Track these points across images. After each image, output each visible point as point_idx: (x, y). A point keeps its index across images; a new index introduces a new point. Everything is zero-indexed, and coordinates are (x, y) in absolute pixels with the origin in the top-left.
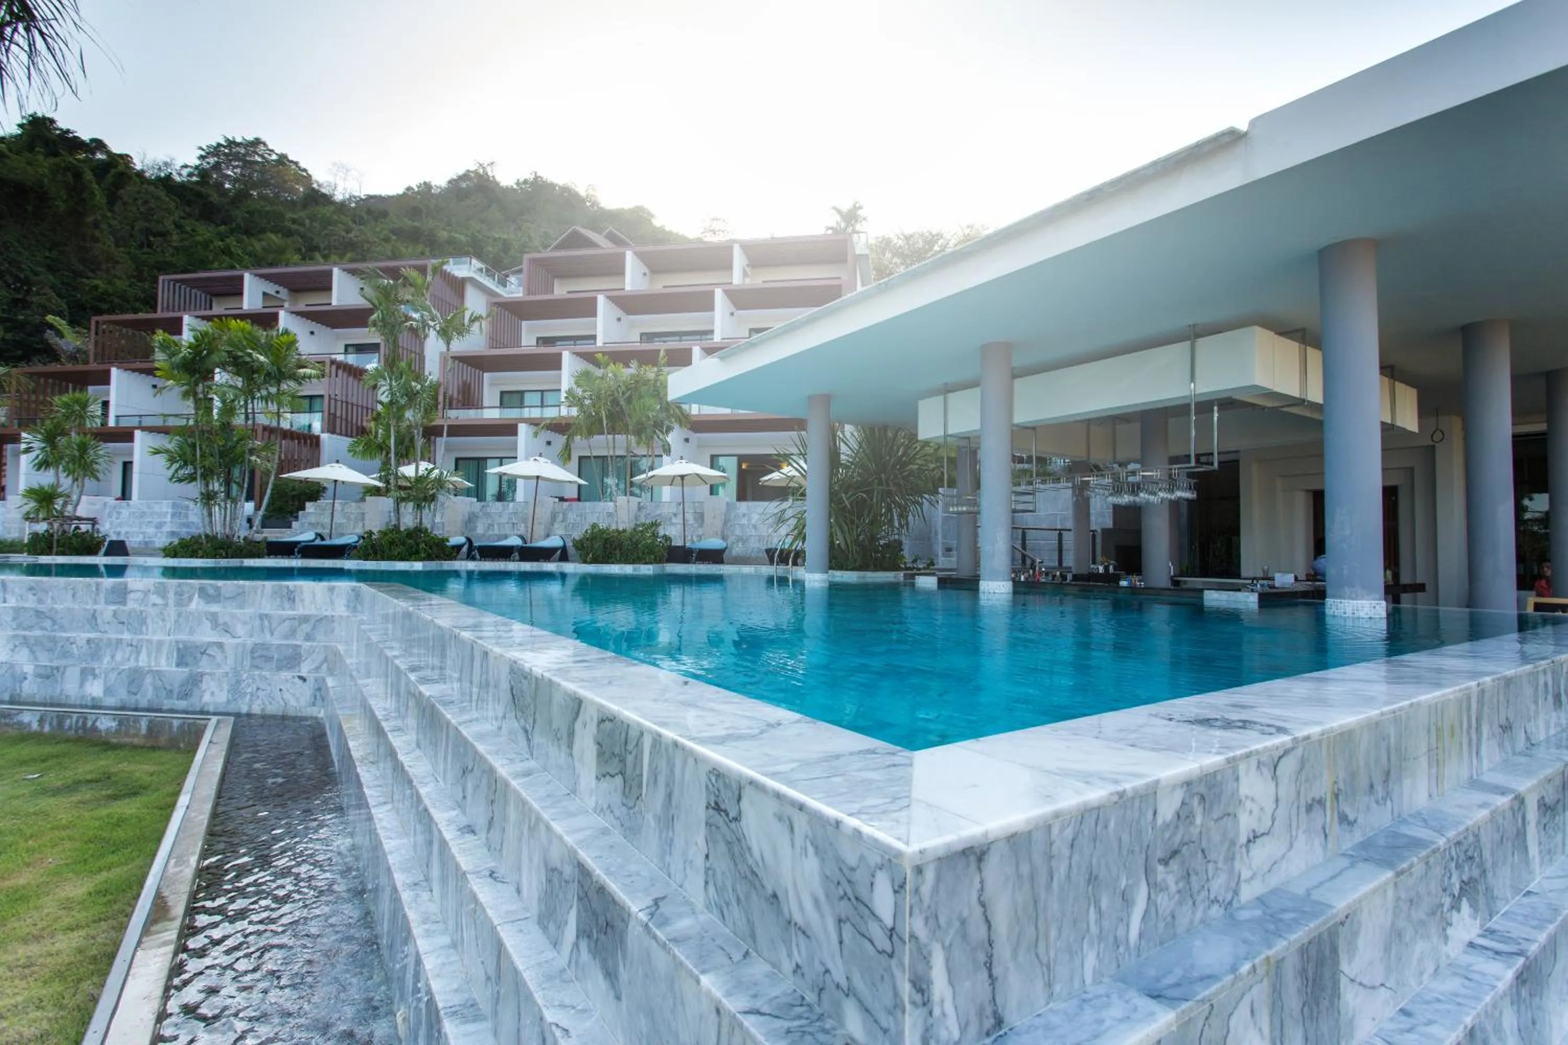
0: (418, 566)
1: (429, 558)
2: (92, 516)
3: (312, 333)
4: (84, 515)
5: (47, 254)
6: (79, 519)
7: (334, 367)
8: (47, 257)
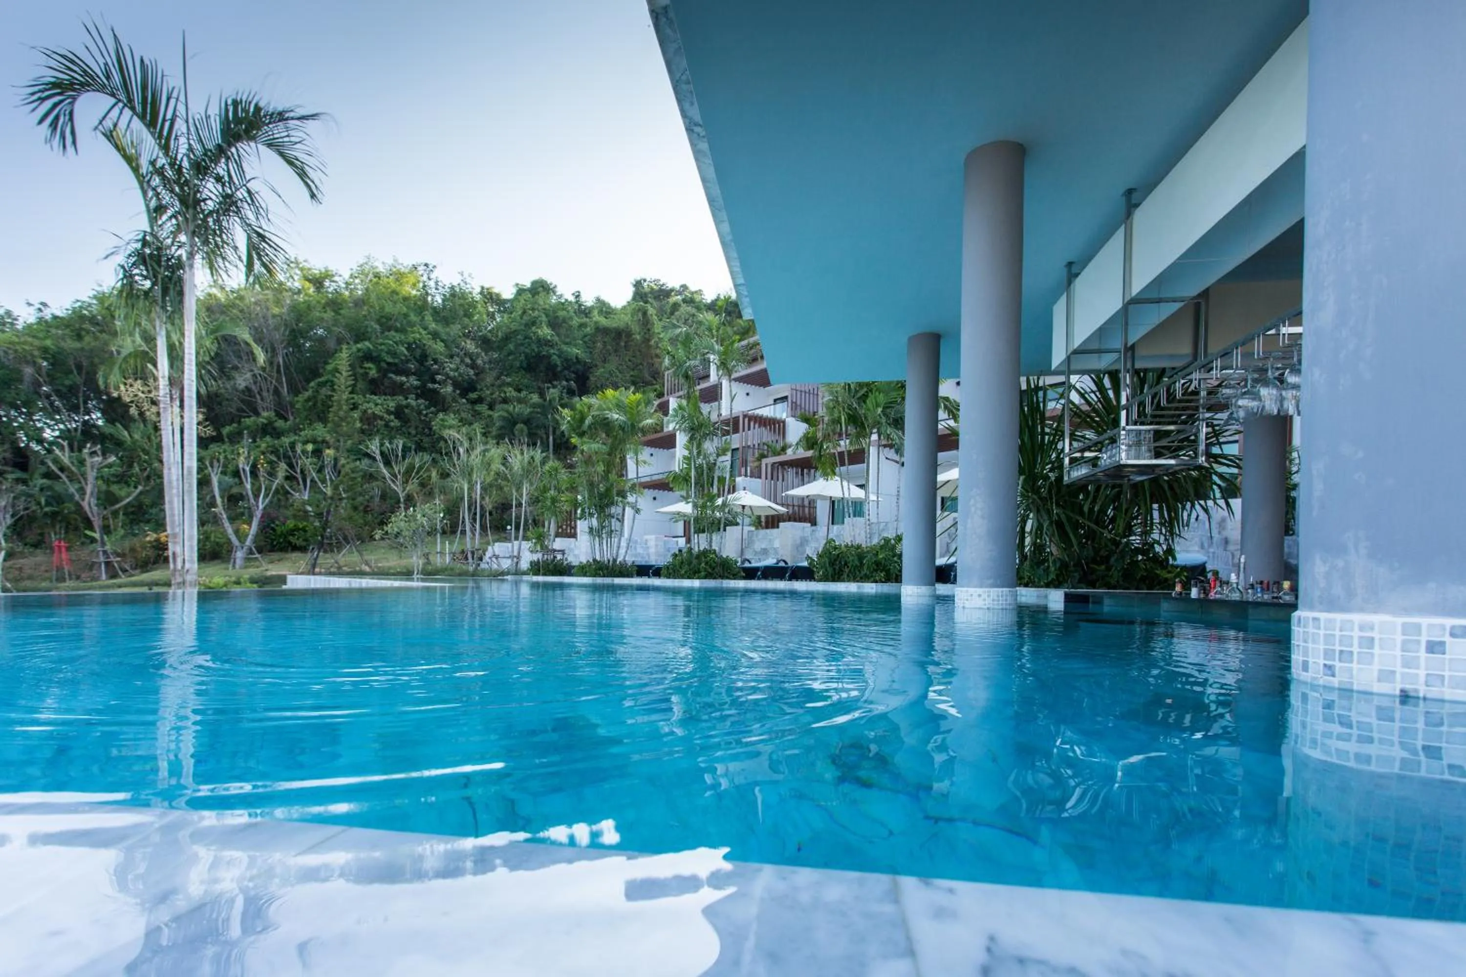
0: (696, 583)
1: (709, 576)
2: (562, 549)
3: (748, 394)
4: (558, 548)
5: (632, 373)
6: (555, 551)
7: (746, 420)
8: (632, 376)
